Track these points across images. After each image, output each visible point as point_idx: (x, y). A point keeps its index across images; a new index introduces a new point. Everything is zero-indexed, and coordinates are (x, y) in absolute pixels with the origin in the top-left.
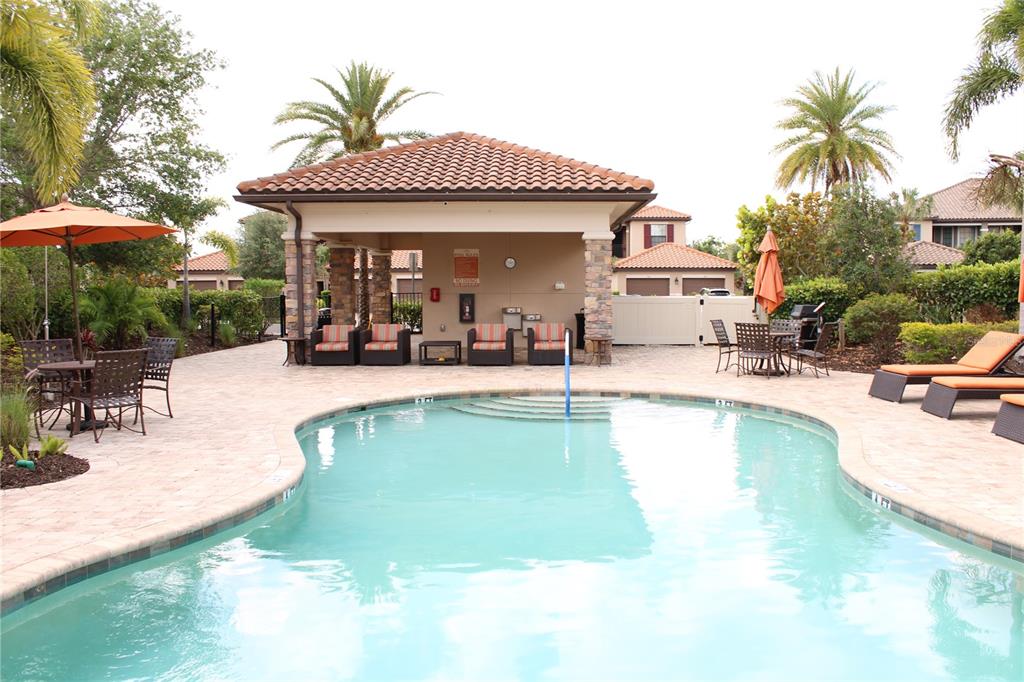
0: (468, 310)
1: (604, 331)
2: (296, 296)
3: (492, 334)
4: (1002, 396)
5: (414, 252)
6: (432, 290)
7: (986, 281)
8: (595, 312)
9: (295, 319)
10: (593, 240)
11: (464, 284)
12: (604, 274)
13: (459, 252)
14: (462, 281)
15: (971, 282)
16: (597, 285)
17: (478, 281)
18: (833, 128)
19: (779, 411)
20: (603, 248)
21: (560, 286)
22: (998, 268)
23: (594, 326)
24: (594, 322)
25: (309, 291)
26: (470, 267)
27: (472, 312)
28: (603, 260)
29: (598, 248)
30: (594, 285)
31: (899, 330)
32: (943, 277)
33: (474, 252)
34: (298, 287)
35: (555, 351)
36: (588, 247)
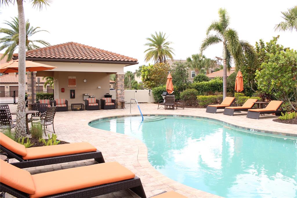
0: (73, 95)
1: (122, 100)
2: (31, 90)
3: (92, 101)
4: (248, 110)
5: (39, 77)
6: (62, 89)
7: (206, 86)
8: (120, 94)
9: (31, 98)
10: (119, 75)
11: (72, 87)
12: (122, 84)
13: (70, 77)
14: (71, 86)
15: (203, 86)
16: (121, 87)
17: (76, 86)
18: (159, 46)
19: (193, 117)
20: (122, 77)
21: (99, 87)
22: (209, 83)
23: (120, 98)
24: (120, 97)
25: (36, 89)
26: (73, 82)
27: (74, 95)
28: (122, 80)
29: (121, 77)
30: (120, 87)
31: (197, 98)
32: (197, 85)
33: (74, 77)
34: (32, 88)
35: (111, 105)
36: (118, 77)
